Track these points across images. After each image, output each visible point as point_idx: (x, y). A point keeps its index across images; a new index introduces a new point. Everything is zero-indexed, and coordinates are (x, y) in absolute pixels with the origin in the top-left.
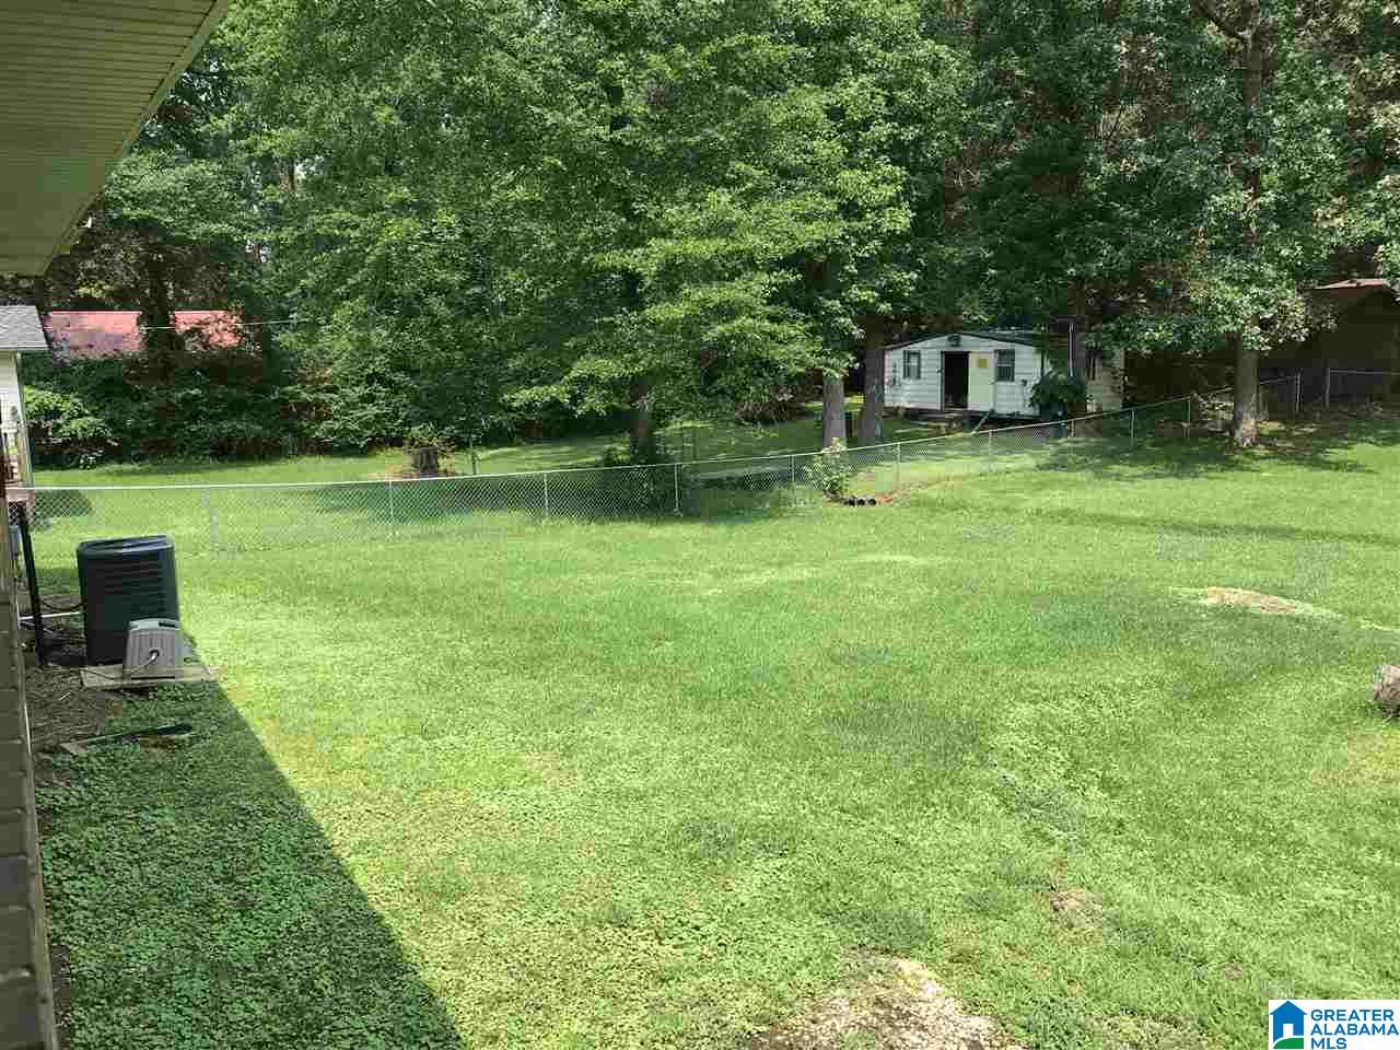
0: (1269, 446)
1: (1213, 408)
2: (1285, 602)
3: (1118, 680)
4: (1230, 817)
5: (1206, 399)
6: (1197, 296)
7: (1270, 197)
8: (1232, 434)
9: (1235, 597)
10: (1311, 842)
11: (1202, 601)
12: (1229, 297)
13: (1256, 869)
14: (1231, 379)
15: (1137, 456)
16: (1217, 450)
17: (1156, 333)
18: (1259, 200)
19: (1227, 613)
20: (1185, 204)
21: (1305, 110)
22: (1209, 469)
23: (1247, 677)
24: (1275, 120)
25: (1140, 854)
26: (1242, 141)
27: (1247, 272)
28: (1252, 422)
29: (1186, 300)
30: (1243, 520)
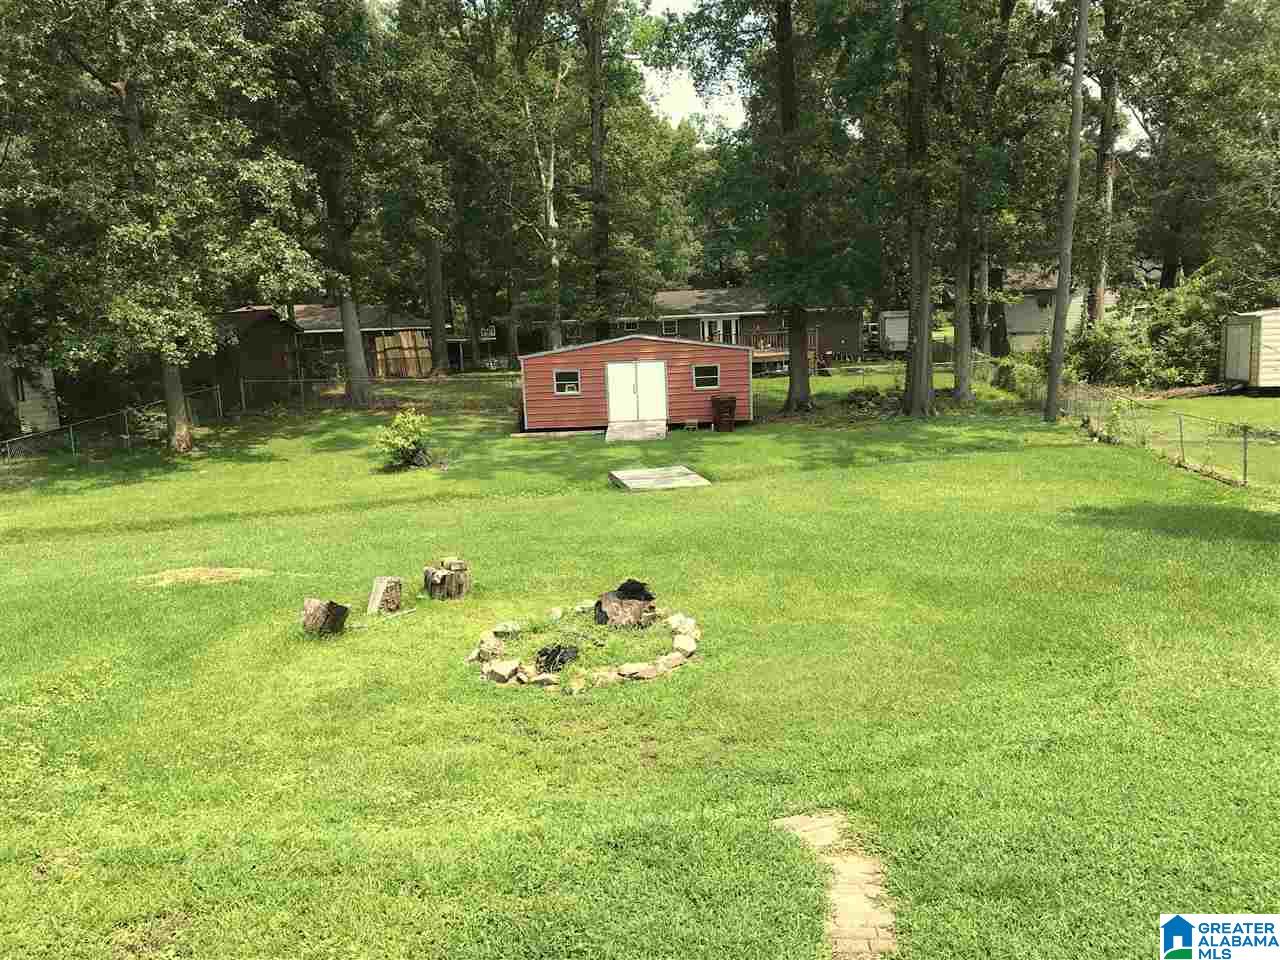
0: (202, 448)
1: (148, 420)
2: (230, 570)
3: (86, 668)
4: (203, 750)
5: (140, 411)
6: (115, 316)
7: (164, 231)
8: (169, 441)
9: (188, 574)
10: (268, 747)
11: (160, 584)
12: (144, 318)
13: (228, 783)
14: (161, 393)
15: (81, 469)
16: (158, 456)
17: (81, 351)
18: (157, 233)
19: (183, 589)
20: (89, 234)
21: (181, 160)
22: (153, 474)
23: (205, 637)
24: (158, 164)
25: (125, 806)
26: (132, 180)
27: (157, 296)
28: (184, 429)
29: (105, 321)
30: (189, 513)
